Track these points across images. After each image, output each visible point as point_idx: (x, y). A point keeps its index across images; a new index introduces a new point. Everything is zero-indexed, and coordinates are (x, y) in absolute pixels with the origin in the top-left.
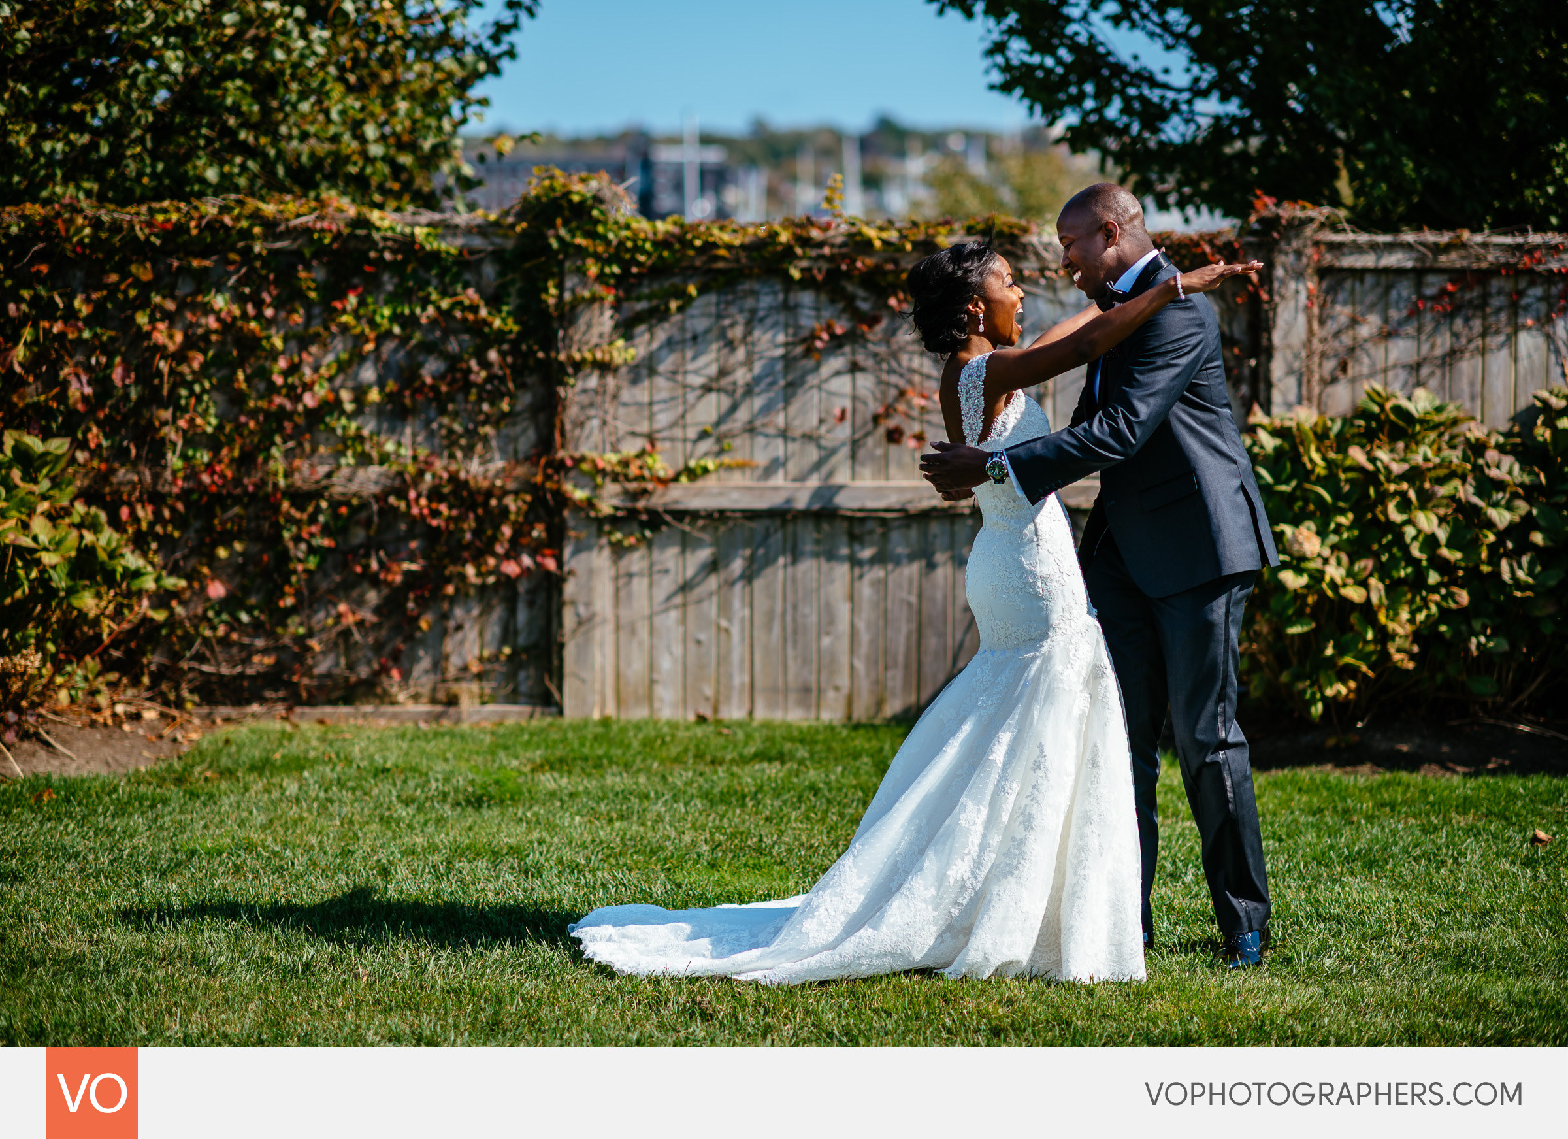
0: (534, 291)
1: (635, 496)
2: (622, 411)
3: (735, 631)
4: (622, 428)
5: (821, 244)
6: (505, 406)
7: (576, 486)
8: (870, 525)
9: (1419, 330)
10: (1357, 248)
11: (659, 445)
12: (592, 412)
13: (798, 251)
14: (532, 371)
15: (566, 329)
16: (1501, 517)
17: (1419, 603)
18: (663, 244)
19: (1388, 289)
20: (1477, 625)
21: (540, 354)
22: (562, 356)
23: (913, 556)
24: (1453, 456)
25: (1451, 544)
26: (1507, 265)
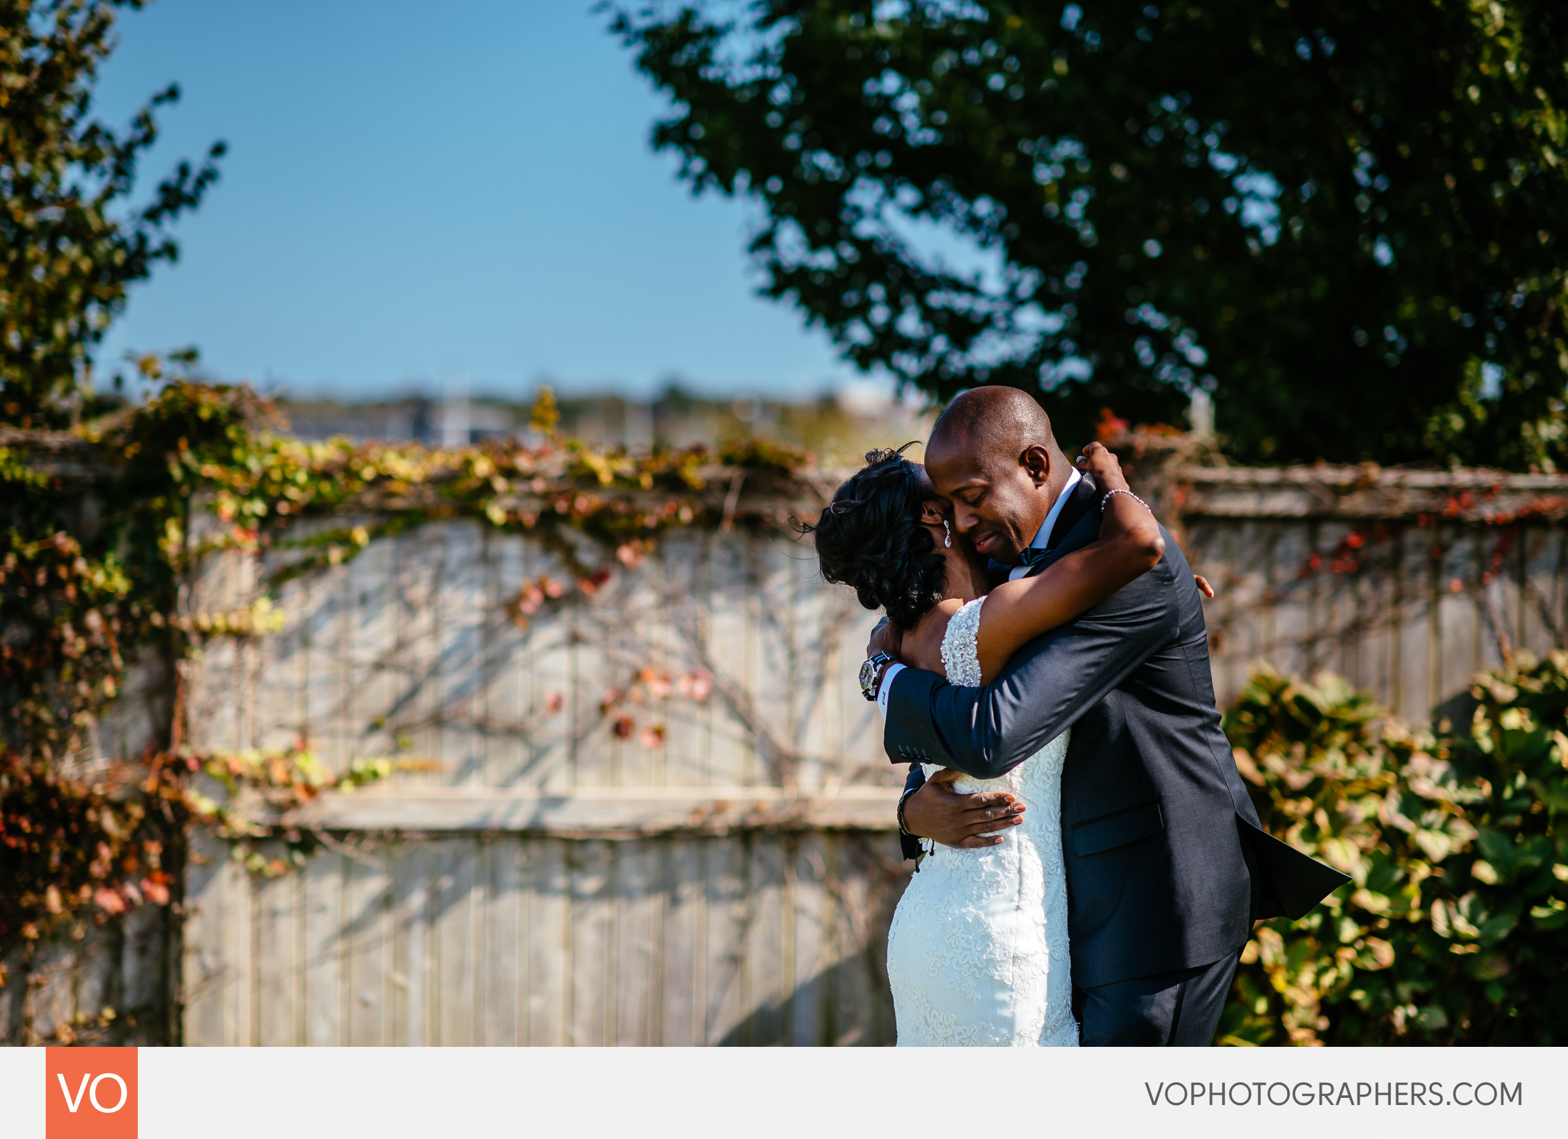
0: (150, 532)
1: (280, 809)
2: (266, 696)
3: (415, 988)
4: (266, 717)
5: (530, 477)
6: (109, 687)
7: (203, 792)
8: (595, 849)
9: (1314, 594)
10: (1232, 488)
11: (313, 742)
12: (224, 695)
13: (500, 484)
14: (145, 641)
15: (191, 586)
16: (1437, 845)
17: (1325, 962)
18: (323, 474)
19: (1273, 542)
20: (1404, 990)
21: (157, 619)
22: (185, 622)
23: (651, 890)
24: (1372, 766)
25: (1375, 884)
26: (1427, 513)
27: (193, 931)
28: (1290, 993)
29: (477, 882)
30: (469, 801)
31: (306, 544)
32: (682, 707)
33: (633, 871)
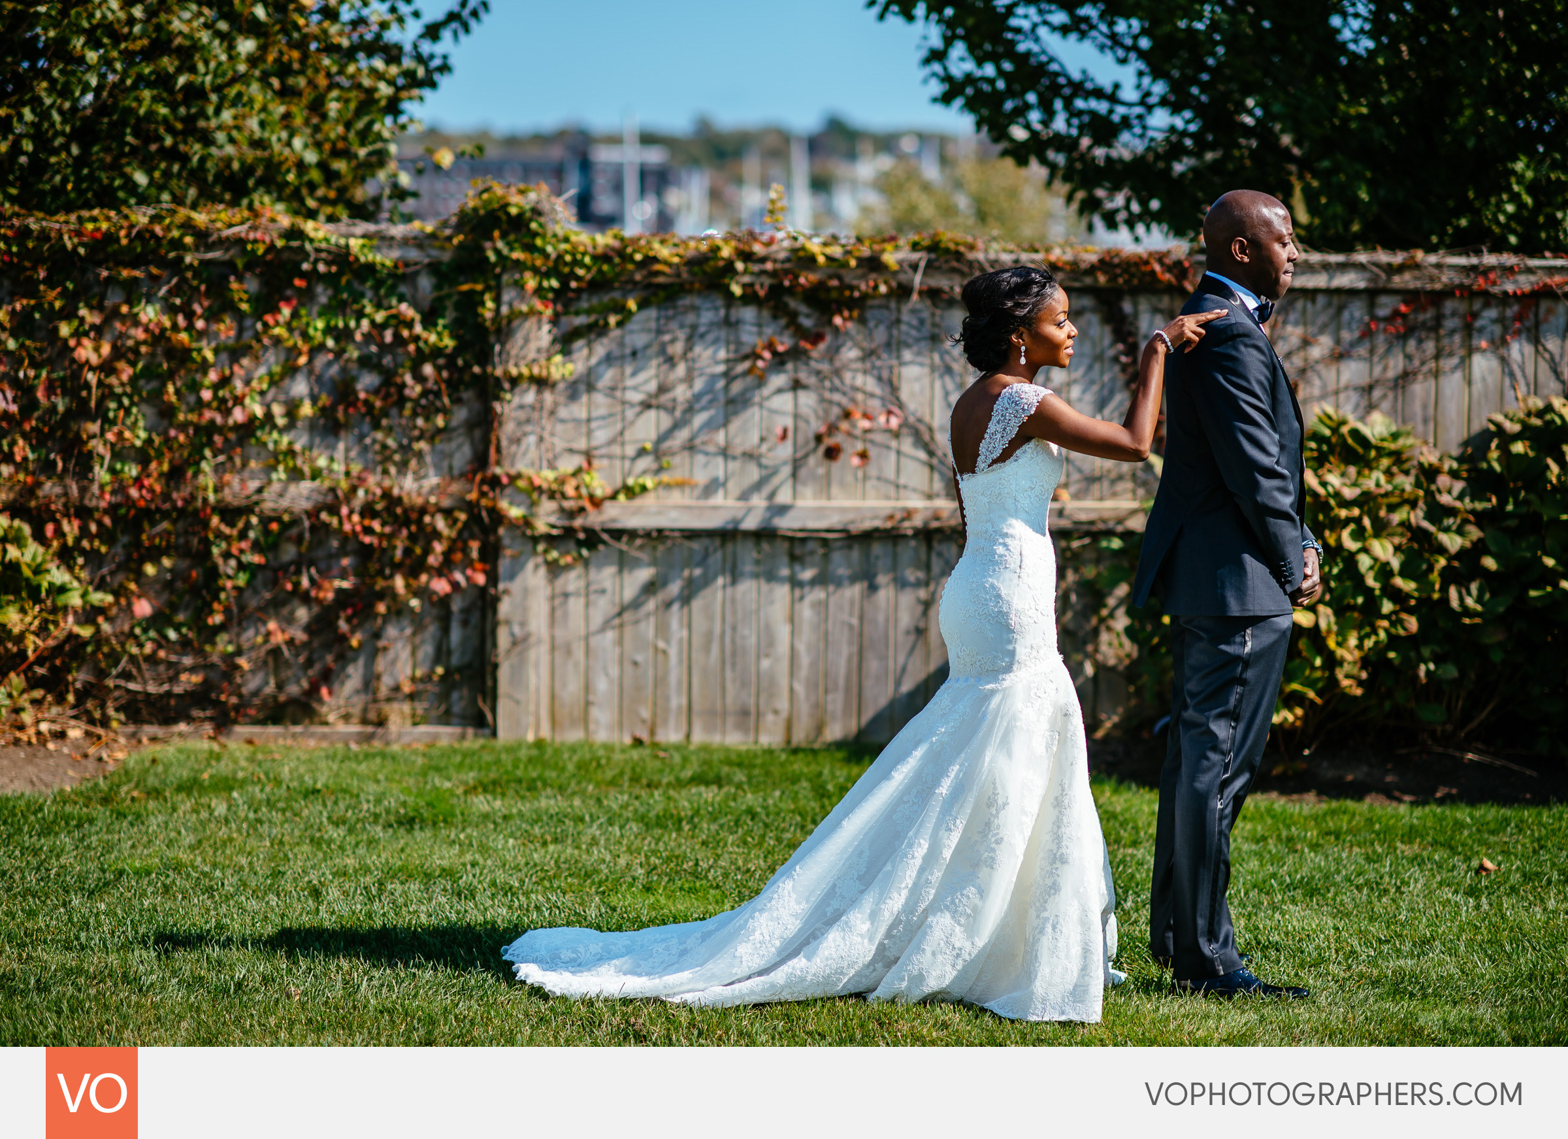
0: (472, 302)
1: (571, 514)
2: (559, 428)
3: (673, 652)
4: (560, 444)
5: (763, 260)
6: (440, 421)
7: (512, 503)
8: (811, 545)
9: (1372, 351)
10: (1309, 268)
11: (596, 463)
12: (529, 428)
13: (740, 266)
14: (468, 386)
15: (503, 344)
16: (1453, 542)
17: (1367, 629)
18: (603, 257)
19: (1340, 309)
20: (1426, 652)
21: (476, 369)
22: (499, 372)
23: (853, 579)
24: (1406, 483)
25: (1405, 573)
26: (1461, 286)
27: (505, 608)
28: (1340, 652)
29: (723, 572)
30: (716, 508)
31: (588, 312)
32: (878, 437)
33: (841, 566)
